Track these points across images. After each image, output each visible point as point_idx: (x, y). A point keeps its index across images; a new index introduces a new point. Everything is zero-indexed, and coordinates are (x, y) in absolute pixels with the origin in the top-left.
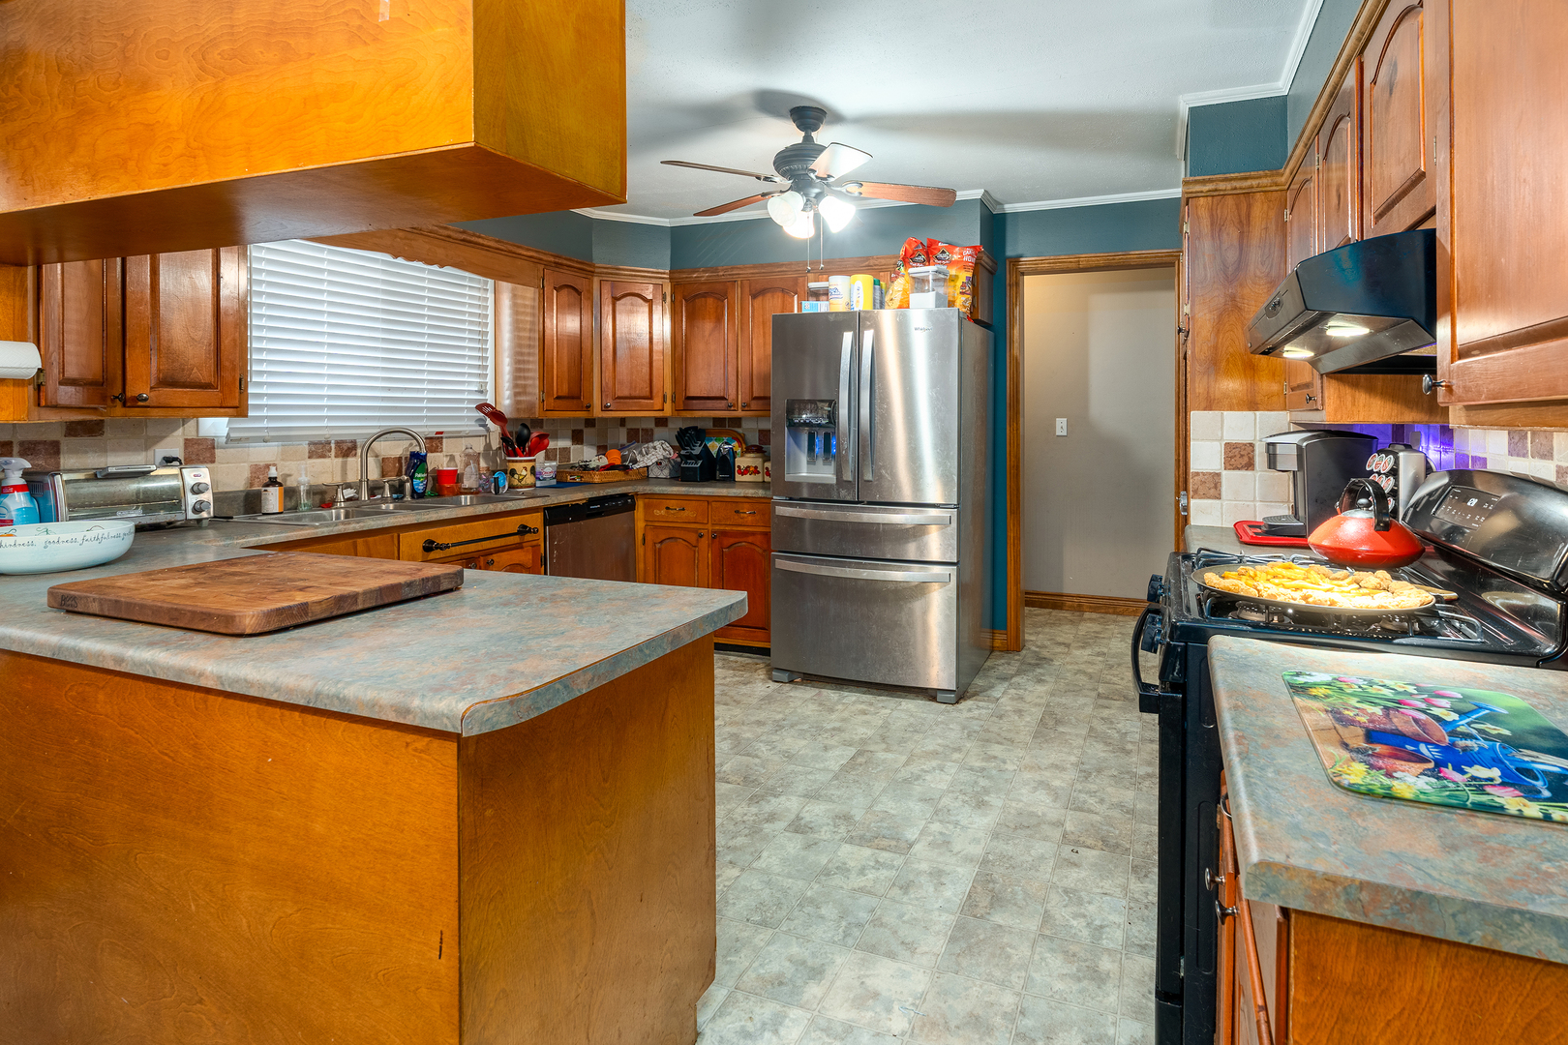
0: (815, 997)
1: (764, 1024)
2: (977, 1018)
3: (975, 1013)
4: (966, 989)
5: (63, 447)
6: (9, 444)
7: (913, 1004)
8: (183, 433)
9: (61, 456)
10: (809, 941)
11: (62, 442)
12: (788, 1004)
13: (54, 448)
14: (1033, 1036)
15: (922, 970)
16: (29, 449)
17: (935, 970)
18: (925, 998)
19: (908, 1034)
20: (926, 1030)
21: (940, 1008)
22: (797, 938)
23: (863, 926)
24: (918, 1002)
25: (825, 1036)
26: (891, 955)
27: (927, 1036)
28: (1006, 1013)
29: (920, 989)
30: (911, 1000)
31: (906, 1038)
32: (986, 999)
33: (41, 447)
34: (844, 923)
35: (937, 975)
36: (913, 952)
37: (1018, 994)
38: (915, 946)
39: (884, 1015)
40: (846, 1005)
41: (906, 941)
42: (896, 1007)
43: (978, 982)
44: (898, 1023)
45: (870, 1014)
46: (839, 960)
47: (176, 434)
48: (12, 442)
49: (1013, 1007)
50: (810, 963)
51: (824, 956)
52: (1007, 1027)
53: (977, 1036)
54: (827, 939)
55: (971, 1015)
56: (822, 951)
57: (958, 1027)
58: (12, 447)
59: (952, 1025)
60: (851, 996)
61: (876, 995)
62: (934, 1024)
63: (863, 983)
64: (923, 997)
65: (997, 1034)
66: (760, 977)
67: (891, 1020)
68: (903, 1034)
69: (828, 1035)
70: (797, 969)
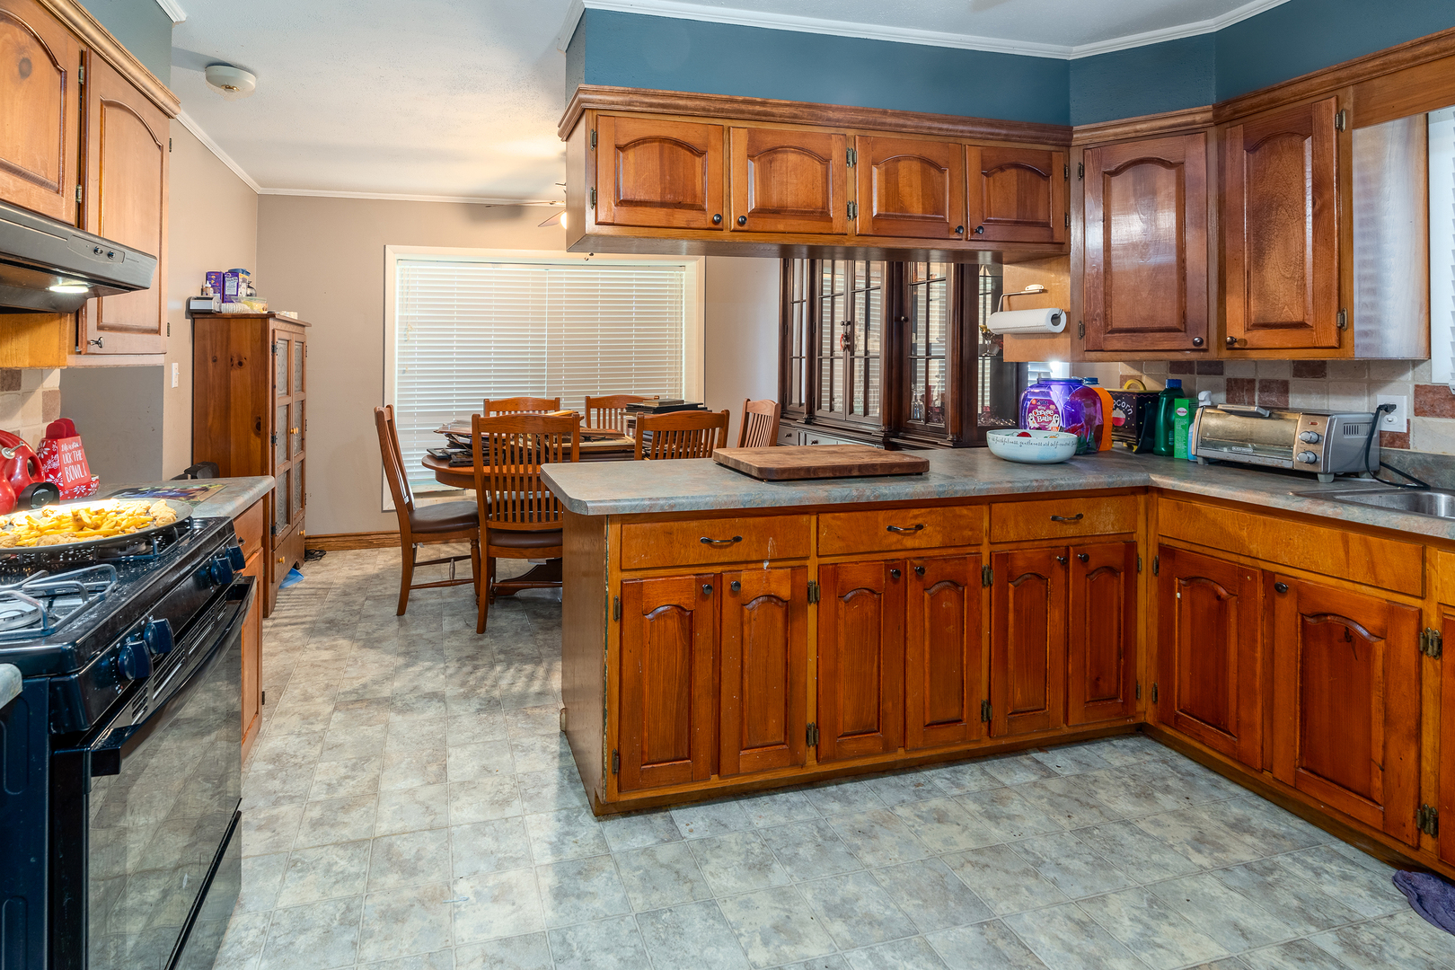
0: (544, 876)
1: (563, 844)
2: (397, 921)
3: (400, 924)
4: (415, 942)
5: (1291, 387)
6: (1252, 381)
7: (458, 907)
8: (1414, 379)
9: (1290, 395)
10: (594, 918)
11: (1290, 382)
12: (560, 862)
13: (1284, 388)
14: (343, 928)
15: (466, 941)
16: (1266, 386)
17: (453, 947)
18: (450, 916)
19: (451, 883)
20: (438, 892)
21: (433, 914)
22: (606, 916)
23: (555, 961)
24: (456, 910)
25: (514, 856)
26: (505, 942)
27: (435, 889)
28: (371, 937)
29: (459, 922)
30: (463, 909)
31: (451, 881)
32: (393, 941)
33: (1274, 385)
34: (578, 954)
35: (449, 943)
36: (485, 957)
37: (360, 961)
38: (487, 964)
39: (479, 888)
40: (515, 881)
41: (499, 966)
42: (472, 898)
43: (405, 954)
44: (464, 888)
45: (491, 883)
46: (550, 913)
47: (1403, 378)
48: (1254, 380)
49: (364, 946)
50: (574, 900)
51: (567, 911)
52: (368, 925)
53: (393, 906)
54: (579, 928)
55: (403, 921)
56: (572, 915)
57: (412, 906)
58: (1254, 384)
59: (417, 906)
60: (515, 890)
61: (495, 900)
62: (433, 899)
63: (513, 904)
64: (453, 917)
65: (376, 915)
66: (602, 870)
67: (471, 887)
68: (455, 882)
69: (512, 857)
70: (579, 889)
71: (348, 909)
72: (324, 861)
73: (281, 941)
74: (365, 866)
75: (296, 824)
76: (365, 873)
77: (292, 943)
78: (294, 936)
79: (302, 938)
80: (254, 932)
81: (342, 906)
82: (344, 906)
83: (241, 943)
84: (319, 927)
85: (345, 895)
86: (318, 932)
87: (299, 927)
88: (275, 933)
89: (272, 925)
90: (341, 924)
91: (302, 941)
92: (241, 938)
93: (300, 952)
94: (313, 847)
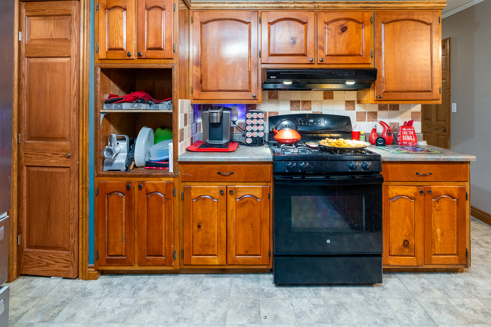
71: (392, 319)
72: (414, 309)
73: (371, 302)
74: (417, 323)
75: (431, 297)
76: (413, 323)
77: (371, 305)
78: (375, 305)
79: (375, 307)
80: (374, 295)
81: (393, 317)
82: (393, 318)
83: (368, 293)
84: (380, 311)
85: (399, 318)
86: (378, 311)
87: (378, 306)
88: (374, 300)
89: (378, 299)
90: (384, 318)
91: (373, 308)
92: (370, 292)
93: (368, 308)
94: (420, 304)
